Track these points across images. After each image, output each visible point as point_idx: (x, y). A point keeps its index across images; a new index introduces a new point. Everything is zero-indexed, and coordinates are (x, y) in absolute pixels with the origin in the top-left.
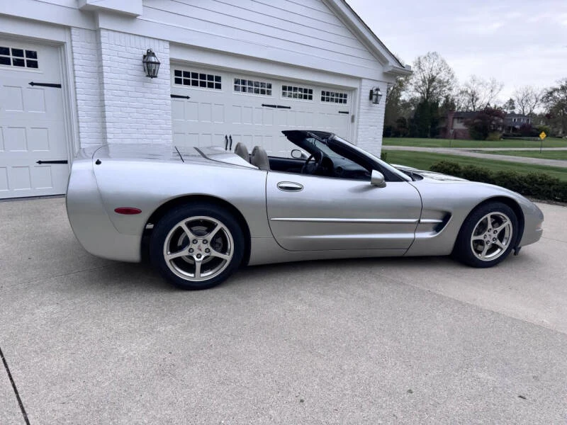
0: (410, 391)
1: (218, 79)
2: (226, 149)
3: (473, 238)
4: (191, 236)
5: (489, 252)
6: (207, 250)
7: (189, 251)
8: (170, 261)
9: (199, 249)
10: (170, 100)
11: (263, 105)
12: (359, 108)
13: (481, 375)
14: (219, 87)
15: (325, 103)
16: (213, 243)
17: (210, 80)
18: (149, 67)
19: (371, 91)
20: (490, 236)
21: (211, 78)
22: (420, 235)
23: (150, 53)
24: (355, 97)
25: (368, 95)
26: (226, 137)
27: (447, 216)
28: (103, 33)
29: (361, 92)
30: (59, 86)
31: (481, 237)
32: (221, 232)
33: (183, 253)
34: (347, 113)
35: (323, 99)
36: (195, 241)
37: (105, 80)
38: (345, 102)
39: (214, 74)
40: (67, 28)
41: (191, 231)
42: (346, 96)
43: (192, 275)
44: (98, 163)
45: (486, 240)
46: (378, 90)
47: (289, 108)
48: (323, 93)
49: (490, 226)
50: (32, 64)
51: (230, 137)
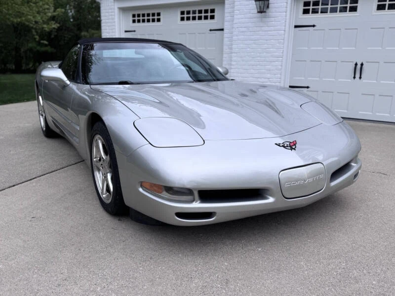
2: (354, 78)
14: (354, 9)
17: (343, 4)
26: (356, 64)
30: (223, 30)
50: (212, 17)
51: (362, 65)
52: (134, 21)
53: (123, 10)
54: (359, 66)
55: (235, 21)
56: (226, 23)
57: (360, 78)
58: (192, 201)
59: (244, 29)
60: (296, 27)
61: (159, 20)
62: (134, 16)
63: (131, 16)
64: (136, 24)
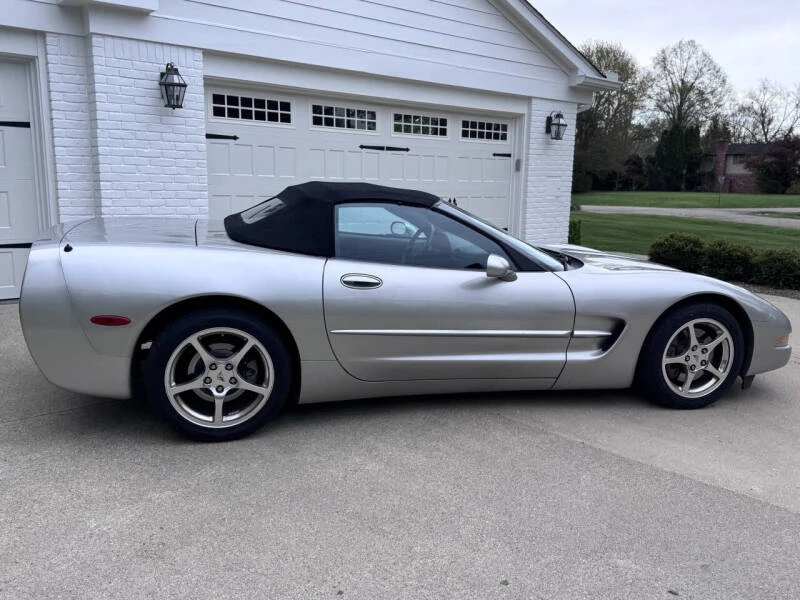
0: (505, 583)
1: (286, 106)
3: (666, 361)
4: (207, 358)
5: (696, 384)
6: (233, 381)
7: (205, 382)
8: (175, 396)
9: (220, 379)
10: (204, 143)
11: (362, 147)
12: (528, 149)
13: (621, 562)
14: (286, 119)
15: (469, 140)
16: (242, 369)
17: (272, 109)
18: (170, 91)
19: (549, 119)
20: (696, 357)
21: (273, 105)
22: (575, 356)
23: (172, 70)
24: (521, 129)
25: (544, 125)
27: (618, 326)
28: (95, 40)
29: (530, 120)
30: (26, 125)
31: (680, 359)
32: (254, 352)
33: (196, 385)
34: (509, 155)
35: (465, 134)
36: (213, 366)
37: (100, 115)
38: (504, 137)
39: (279, 99)
40: (39, 35)
41: (208, 350)
42: (505, 128)
43: (210, 419)
44: (68, 249)
45: (690, 363)
46: (559, 116)
47: (407, 150)
48: (465, 124)
49: (694, 341)
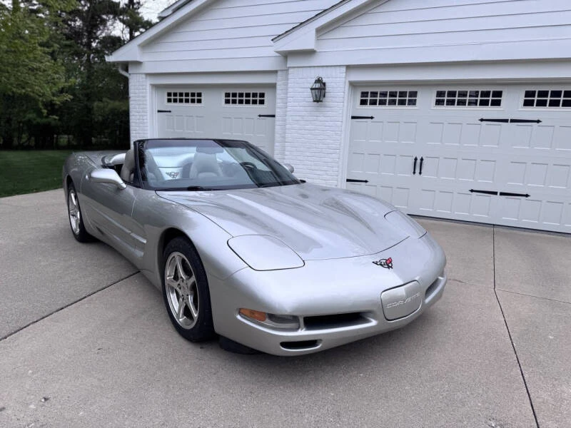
1: (413, 94)
2: (414, 173)
3: (167, 280)
11: (483, 120)
14: (413, 103)
20: (184, 289)
21: (403, 94)
26: (416, 159)
28: (290, 70)
30: (274, 116)
31: (175, 284)
45: (181, 292)
47: (538, 121)
50: (262, 102)
51: (422, 160)
52: (169, 101)
53: (156, 87)
54: (419, 161)
55: (289, 109)
56: (278, 110)
57: (420, 173)
58: (296, 329)
59: (298, 118)
60: (353, 118)
61: (199, 101)
62: (169, 94)
63: (166, 95)
64: (172, 104)
